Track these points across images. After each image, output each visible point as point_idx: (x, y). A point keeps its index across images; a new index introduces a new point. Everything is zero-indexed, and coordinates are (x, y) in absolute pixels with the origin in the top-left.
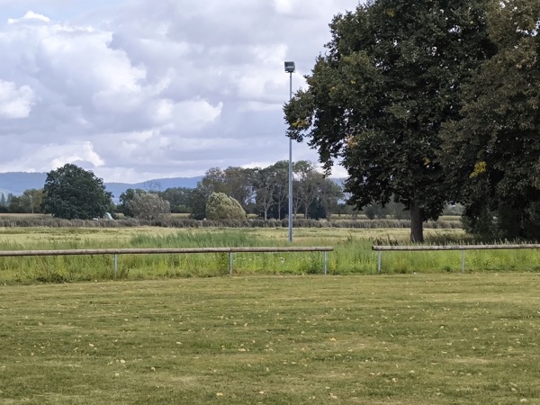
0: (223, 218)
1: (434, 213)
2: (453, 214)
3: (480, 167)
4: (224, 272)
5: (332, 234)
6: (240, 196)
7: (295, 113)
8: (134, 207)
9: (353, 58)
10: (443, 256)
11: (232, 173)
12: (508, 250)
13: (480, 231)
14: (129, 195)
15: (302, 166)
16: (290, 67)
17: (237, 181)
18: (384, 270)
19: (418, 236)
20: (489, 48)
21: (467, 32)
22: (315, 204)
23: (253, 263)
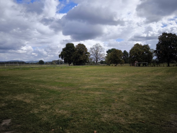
0: (54, 64)
1: (70, 63)
2: (72, 64)
3: (74, 60)
4: (54, 68)
5: (63, 65)
6: (55, 62)
7: (60, 56)
8: (47, 63)
9: (64, 52)
10: (71, 67)
11: (55, 60)
12: (76, 66)
13: (74, 65)
14: (46, 62)
15: (60, 60)
16: (59, 52)
17: (55, 61)
18: (67, 68)
19: (69, 65)
20: (74, 51)
21: (73, 50)
22: (62, 63)
23: (56, 68)
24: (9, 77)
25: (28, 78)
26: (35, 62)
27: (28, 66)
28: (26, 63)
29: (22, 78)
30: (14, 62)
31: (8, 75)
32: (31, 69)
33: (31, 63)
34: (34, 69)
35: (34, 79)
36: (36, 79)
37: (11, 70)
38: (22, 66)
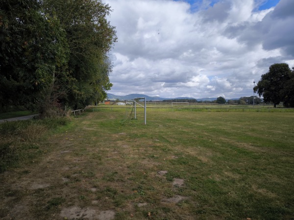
0: (243, 104)
1: (278, 103)
2: (281, 104)
3: (287, 96)
4: (243, 111)
5: (260, 106)
6: (245, 101)
7: (255, 89)
8: (229, 102)
9: (265, 81)
10: (280, 110)
11: (244, 97)
13: (286, 106)
14: (229, 101)
15: (256, 96)
16: (254, 82)
17: (245, 99)
18: (269, 112)
19: (275, 107)
20: (289, 78)
21: (285, 76)
22: (258, 102)
23: (248, 110)
24: (177, 120)
25: (202, 124)
26: (211, 100)
27: (201, 106)
28: (198, 101)
29: (193, 123)
30: (183, 100)
31: (175, 118)
32: (206, 110)
33: (205, 102)
34: (210, 111)
35: (211, 127)
36: (214, 127)
37: (179, 110)
38: (193, 106)
